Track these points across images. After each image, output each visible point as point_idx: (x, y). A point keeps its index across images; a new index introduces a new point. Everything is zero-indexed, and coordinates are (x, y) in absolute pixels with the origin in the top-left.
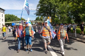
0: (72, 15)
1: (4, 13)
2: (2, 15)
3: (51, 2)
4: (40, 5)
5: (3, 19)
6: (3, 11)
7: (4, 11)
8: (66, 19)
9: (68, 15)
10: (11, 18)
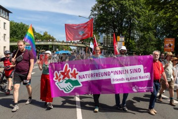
0: (163, 34)
1: (8, 18)
2: (5, 23)
3: (126, 3)
4: (98, 8)
5: (5, 35)
6: (6, 13)
7: (8, 15)
8: (152, 43)
9: (156, 35)
10: (20, 32)
